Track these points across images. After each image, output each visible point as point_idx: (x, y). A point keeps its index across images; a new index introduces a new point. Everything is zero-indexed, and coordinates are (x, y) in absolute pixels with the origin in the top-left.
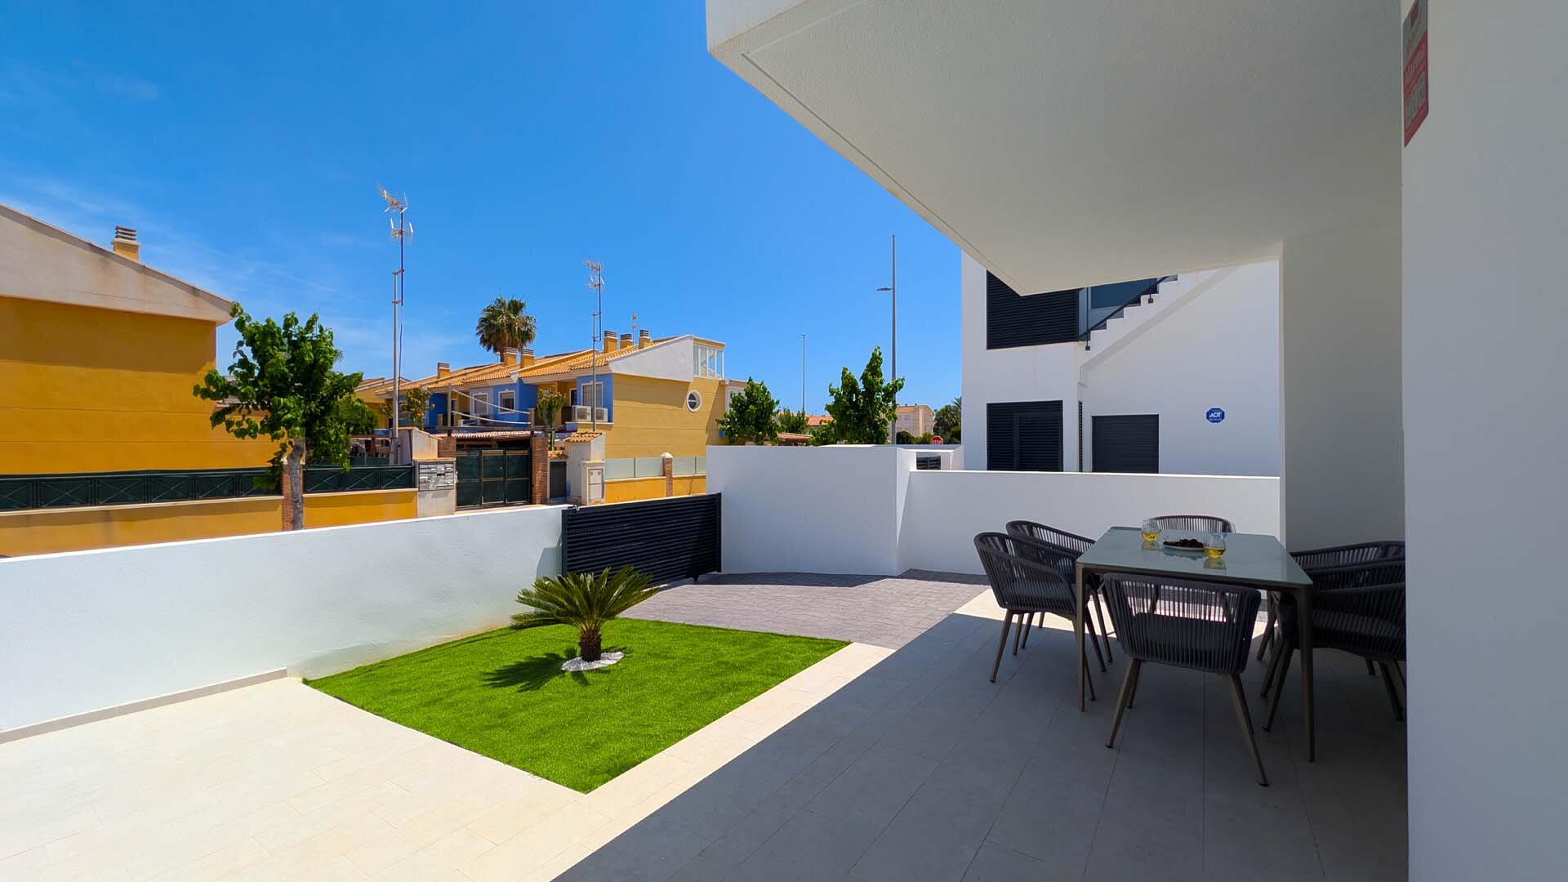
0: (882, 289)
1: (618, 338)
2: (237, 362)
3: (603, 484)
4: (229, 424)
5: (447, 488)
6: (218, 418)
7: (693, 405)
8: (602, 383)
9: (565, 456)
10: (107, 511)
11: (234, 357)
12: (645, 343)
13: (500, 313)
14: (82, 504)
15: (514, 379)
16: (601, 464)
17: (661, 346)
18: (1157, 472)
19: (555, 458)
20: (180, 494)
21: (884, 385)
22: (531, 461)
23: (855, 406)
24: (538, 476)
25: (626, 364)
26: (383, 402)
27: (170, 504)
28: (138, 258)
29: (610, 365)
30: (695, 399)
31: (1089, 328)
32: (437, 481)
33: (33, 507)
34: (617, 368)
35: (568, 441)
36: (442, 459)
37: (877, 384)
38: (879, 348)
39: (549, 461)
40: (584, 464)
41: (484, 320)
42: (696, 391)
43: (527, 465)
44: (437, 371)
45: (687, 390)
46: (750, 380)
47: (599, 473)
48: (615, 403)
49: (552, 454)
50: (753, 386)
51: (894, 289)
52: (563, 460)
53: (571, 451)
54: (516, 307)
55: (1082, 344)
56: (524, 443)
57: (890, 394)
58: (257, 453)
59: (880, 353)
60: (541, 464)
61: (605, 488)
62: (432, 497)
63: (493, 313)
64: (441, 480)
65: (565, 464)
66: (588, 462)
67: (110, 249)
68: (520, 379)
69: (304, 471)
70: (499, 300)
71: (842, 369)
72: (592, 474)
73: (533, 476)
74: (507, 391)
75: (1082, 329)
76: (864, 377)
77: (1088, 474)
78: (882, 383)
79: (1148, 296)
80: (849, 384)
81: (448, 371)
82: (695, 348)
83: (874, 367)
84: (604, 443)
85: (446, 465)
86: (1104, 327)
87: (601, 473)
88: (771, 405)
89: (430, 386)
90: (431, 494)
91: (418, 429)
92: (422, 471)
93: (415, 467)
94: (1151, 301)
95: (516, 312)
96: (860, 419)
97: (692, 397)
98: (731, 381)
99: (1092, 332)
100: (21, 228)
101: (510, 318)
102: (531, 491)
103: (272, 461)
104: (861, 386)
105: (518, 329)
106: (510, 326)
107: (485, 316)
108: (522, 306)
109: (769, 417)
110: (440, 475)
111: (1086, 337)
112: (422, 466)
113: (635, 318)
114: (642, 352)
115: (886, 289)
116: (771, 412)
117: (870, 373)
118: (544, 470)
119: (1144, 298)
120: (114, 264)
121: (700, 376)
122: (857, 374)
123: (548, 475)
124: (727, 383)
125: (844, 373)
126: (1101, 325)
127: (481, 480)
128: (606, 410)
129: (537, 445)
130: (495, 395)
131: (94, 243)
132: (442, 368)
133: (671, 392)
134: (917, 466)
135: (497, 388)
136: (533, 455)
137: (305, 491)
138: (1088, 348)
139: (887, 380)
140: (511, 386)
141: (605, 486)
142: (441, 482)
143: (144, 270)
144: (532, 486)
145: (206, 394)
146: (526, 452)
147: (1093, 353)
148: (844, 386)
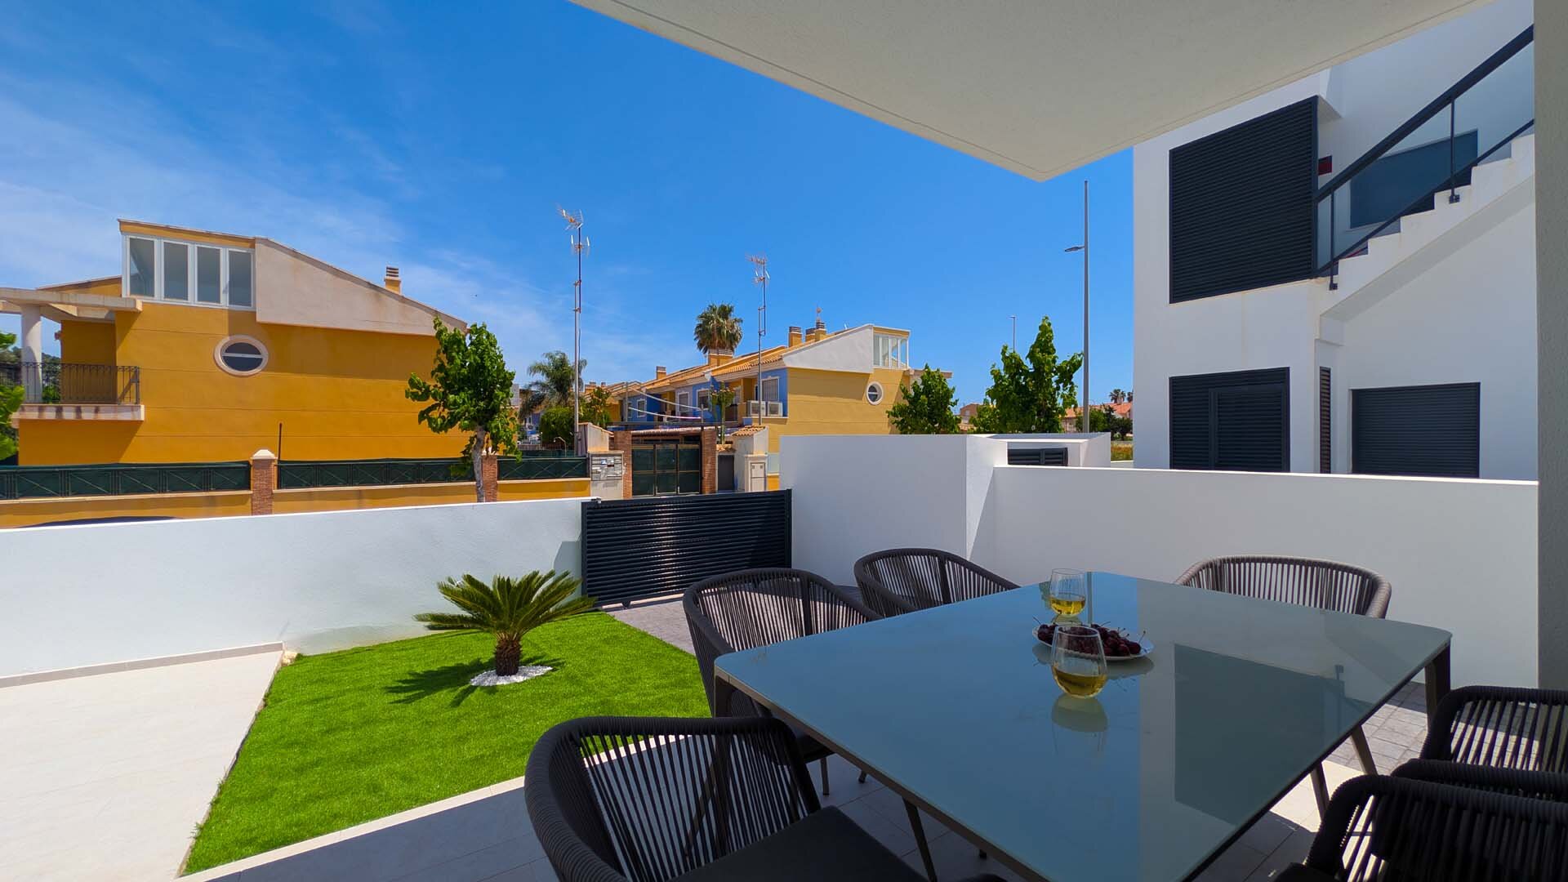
0: (1071, 249)
1: (803, 333)
2: (436, 367)
3: (765, 477)
4: (430, 420)
5: (616, 479)
6: (423, 415)
7: (874, 398)
8: (777, 377)
9: (733, 450)
10: (360, 491)
11: (435, 362)
12: (821, 335)
13: (712, 318)
14: (345, 485)
15: (708, 377)
16: (764, 458)
17: (841, 336)
18: (1477, 476)
19: (723, 452)
20: (410, 479)
21: (1059, 363)
22: (701, 455)
23: (1022, 390)
24: (707, 468)
25: (801, 358)
26: (617, 403)
27: (402, 486)
28: (399, 291)
29: (784, 359)
30: (876, 391)
31: (1337, 254)
32: (607, 471)
33: (314, 486)
34: (788, 363)
35: (735, 435)
36: (612, 452)
37: (1048, 363)
38: (1047, 318)
39: (717, 455)
40: (747, 457)
41: (700, 326)
42: (877, 383)
43: (696, 459)
44: (655, 374)
45: (867, 382)
46: (927, 367)
47: (761, 467)
48: (790, 397)
49: (720, 448)
50: (929, 373)
51: (1086, 247)
52: (731, 454)
53: (738, 444)
54: (725, 312)
55: (1324, 281)
56: (696, 438)
57: (1066, 375)
58: (452, 443)
59: (1049, 324)
60: (710, 458)
61: (767, 482)
62: (604, 487)
63: (706, 318)
64: (611, 471)
65: (732, 458)
66: (749, 456)
67: (383, 285)
68: (712, 377)
69: (498, 461)
70: (711, 307)
71: (1002, 348)
72: (754, 467)
73: (703, 468)
74: (703, 389)
75: (1323, 258)
76: (1031, 356)
77: (1343, 477)
78: (1054, 361)
79: (1448, 193)
80: (1013, 365)
81: (665, 373)
82: (876, 339)
83: (1044, 344)
84: (767, 437)
85: (617, 457)
86: (1364, 251)
87: (763, 466)
88: (948, 394)
89: (648, 388)
90: (603, 483)
91: (591, 424)
92: (594, 462)
93: (589, 459)
94: (1454, 199)
95: (725, 317)
96: (1026, 407)
97: (872, 389)
98: (915, 371)
99: (1341, 262)
100: (327, 275)
101: (718, 322)
102: (701, 483)
103: (464, 452)
104: (1029, 366)
105: (727, 332)
106: (719, 330)
107: (701, 323)
108: (731, 310)
109: (945, 408)
110: (609, 466)
111: (1331, 269)
112: (594, 458)
113: (819, 312)
114: (819, 344)
115: (1077, 248)
116: (948, 403)
117: (1038, 349)
118: (713, 463)
119: (1441, 198)
120: (384, 297)
121: (881, 366)
122: (1023, 354)
123: (717, 468)
124: (912, 373)
125: (1003, 353)
126: (1359, 248)
127: (655, 472)
128: (781, 405)
129: (706, 439)
130: (694, 392)
131: (371, 282)
132: (660, 371)
133: (849, 384)
134: (1009, 460)
135: (696, 386)
136: (703, 449)
137: (499, 479)
138: (1333, 287)
139: (1062, 356)
140: (705, 384)
141: (767, 479)
142: (611, 473)
143: (403, 300)
144: (702, 478)
145: (415, 397)
146: (697, 446)
147: (1341, 294)
148: (1007, 367)
